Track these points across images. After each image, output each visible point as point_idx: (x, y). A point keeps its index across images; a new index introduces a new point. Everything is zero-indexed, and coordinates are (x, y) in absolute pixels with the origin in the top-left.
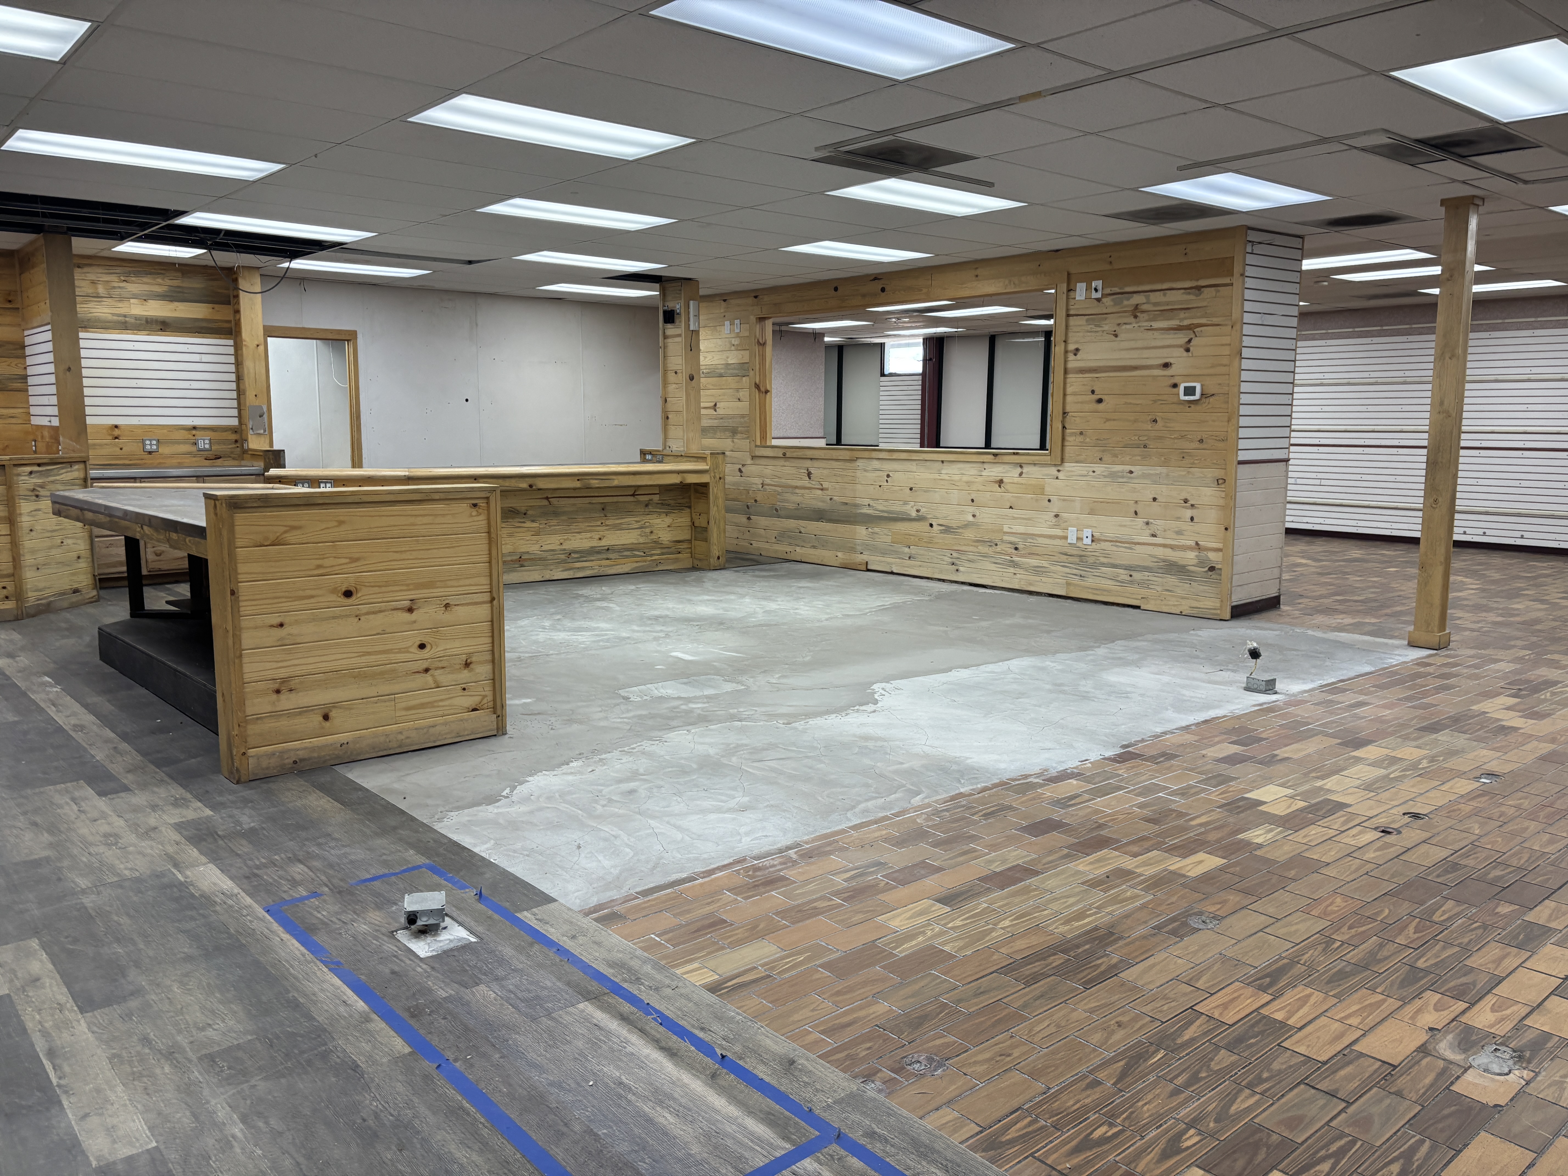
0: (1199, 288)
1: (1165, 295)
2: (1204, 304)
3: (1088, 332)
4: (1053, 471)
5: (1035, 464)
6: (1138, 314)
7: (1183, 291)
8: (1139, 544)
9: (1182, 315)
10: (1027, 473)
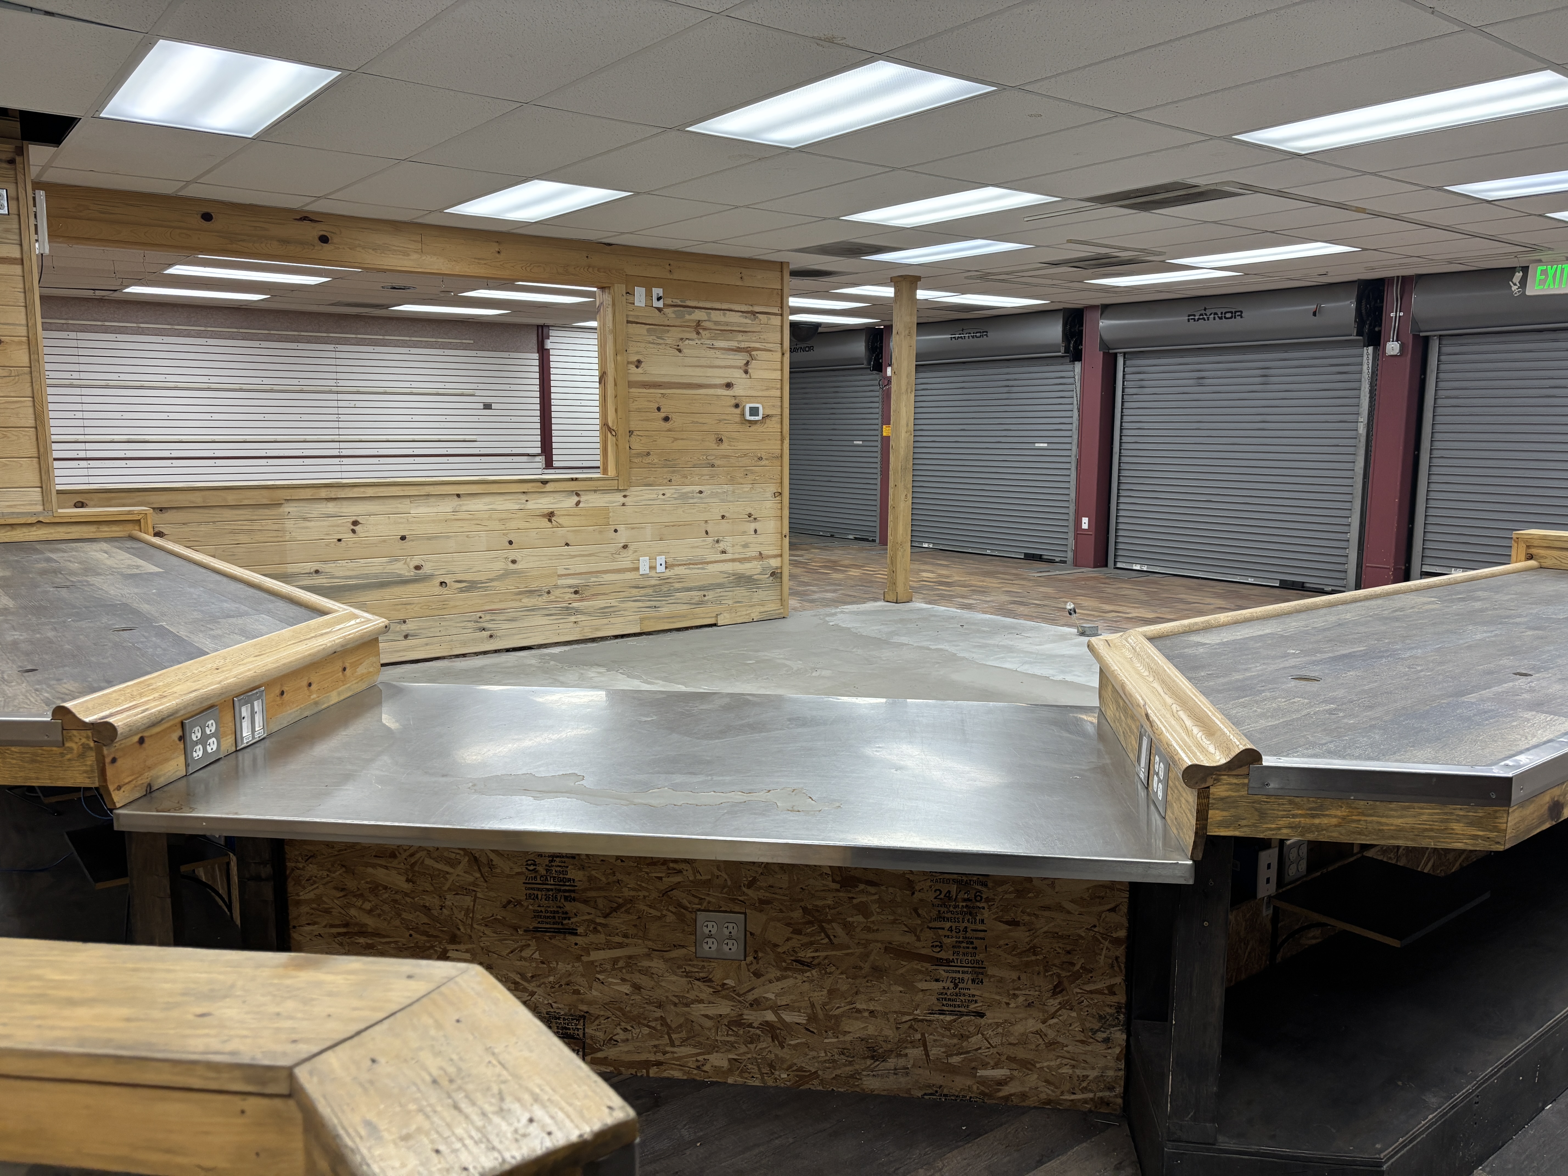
0: (754, 313)
1: (724, 315)
2: (758, 329)
3: (650, 343)
4: (618, 498)
5: (595, 491)
6: (701, 331)
7: (741, 314)
8: (711, 562)
9: (740, 337)
10: (587, 501)
